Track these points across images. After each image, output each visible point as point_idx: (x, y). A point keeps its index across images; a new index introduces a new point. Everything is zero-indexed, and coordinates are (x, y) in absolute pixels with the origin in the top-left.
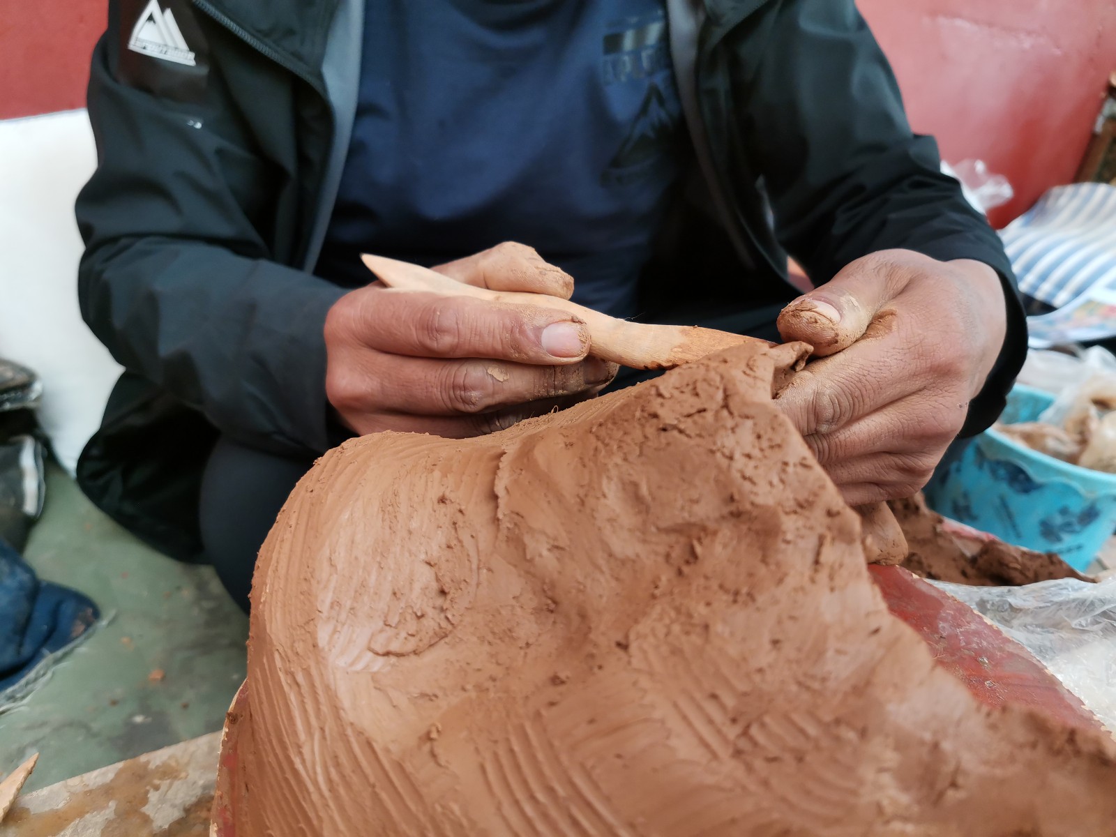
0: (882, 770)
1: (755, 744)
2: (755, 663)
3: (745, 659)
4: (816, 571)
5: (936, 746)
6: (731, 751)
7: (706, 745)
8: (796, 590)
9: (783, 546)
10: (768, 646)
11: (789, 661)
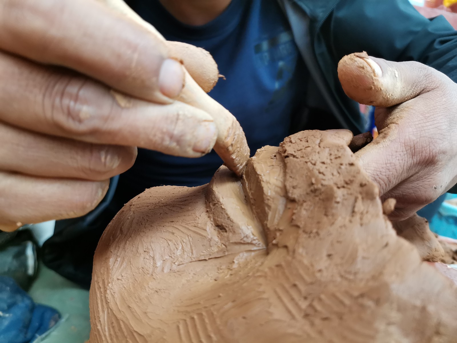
0: (389, 324)
1: (316, 311)
2: (318, 267)
3: (312, 265)
4: (353, 216)
5: (424, 309)
6: (303, 314)
7: (289, 312)
8: (341, 227)
9: (336, 205)
10: (325, 258)
11: (337, 265)
